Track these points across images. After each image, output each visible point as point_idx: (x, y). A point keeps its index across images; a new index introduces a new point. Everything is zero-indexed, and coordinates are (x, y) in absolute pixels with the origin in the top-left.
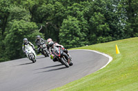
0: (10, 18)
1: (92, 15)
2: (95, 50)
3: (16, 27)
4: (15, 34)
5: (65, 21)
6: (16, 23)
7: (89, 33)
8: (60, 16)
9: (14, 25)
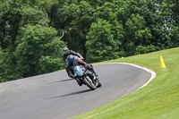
0: (22, 22)
1: (129, 17)
2: (133, 62)
3: (30, 34)
4: (29, 43)
5: (94, 25)
6: (30, 28)
7: (125, 41)
8: (87, 19)
9: (28, 31)
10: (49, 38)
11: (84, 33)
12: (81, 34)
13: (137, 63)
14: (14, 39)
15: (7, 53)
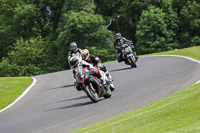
10: (94, 27)
11: (134, 21)
12: (131, 23)
13: (193, 56)
14: (56, 27)
15: (47, 42)
